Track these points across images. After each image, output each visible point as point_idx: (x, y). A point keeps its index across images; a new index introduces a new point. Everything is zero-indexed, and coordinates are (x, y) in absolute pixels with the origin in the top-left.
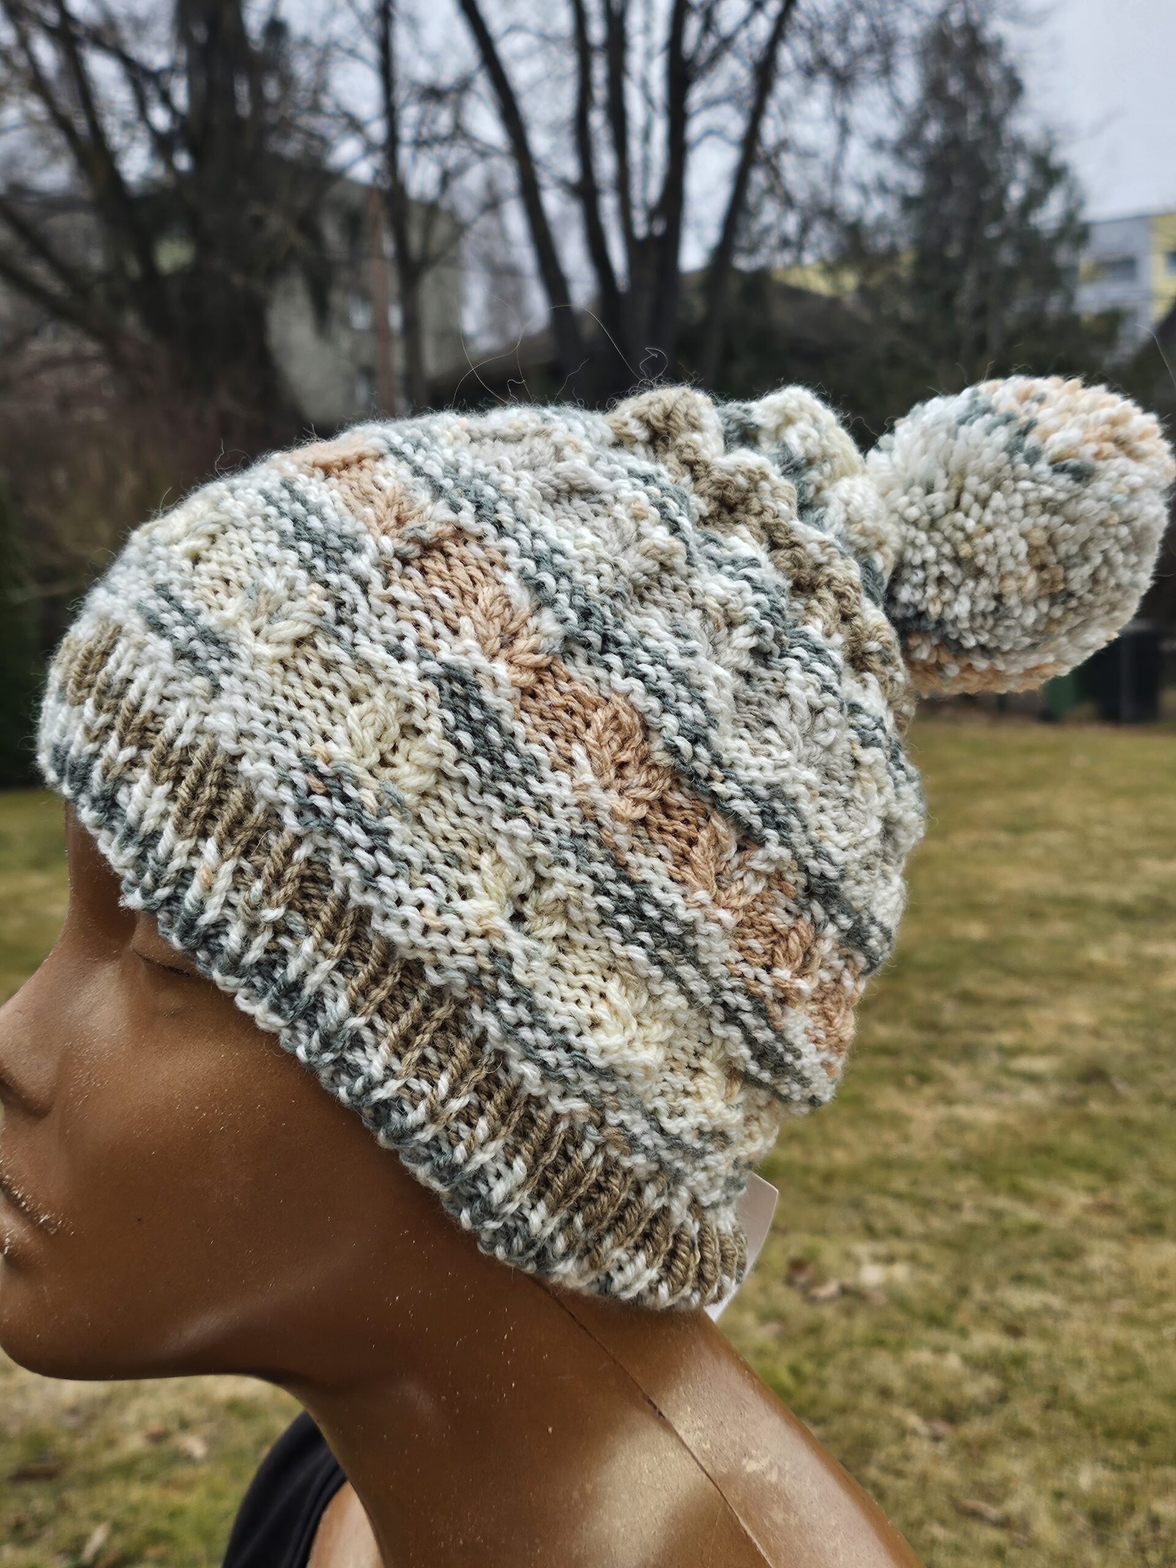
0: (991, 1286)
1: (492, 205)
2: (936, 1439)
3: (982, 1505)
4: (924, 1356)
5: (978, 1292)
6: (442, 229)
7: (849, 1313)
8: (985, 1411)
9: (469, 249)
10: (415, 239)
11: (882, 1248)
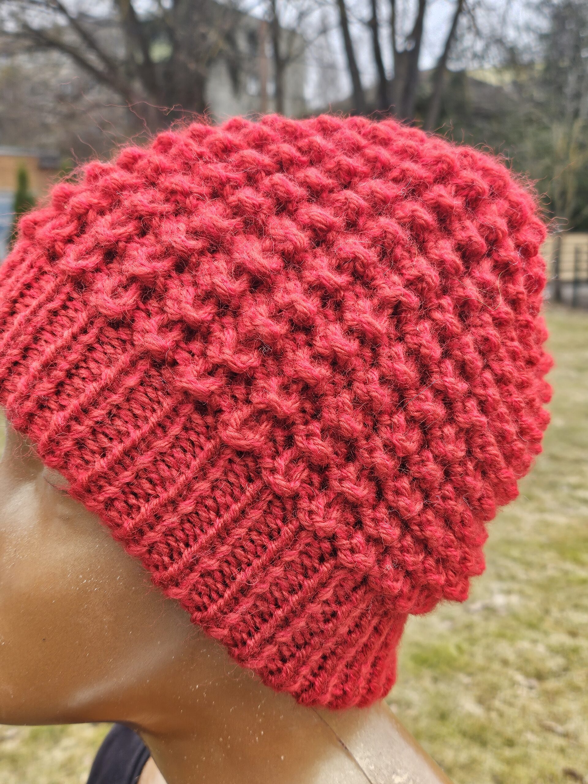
0: (562, 610)
1: (324, 30)
2: (531, 688)
3: (553, 724)
4: (525, 645)
5: (555, 613)
6: (297, 43)
7: (487, 619)
8: (556, 675)
9: (311, 54)
10: (283, 47)
11: (505, 586)
